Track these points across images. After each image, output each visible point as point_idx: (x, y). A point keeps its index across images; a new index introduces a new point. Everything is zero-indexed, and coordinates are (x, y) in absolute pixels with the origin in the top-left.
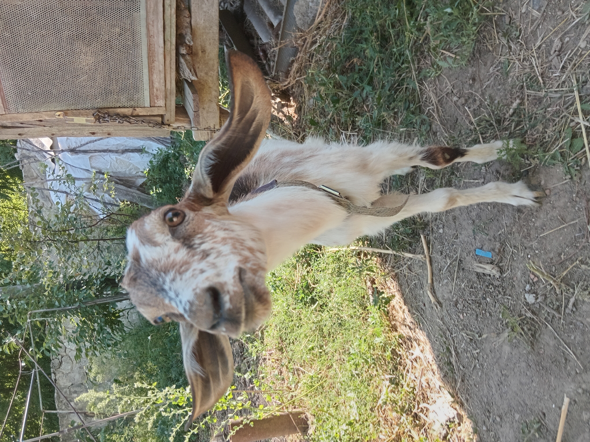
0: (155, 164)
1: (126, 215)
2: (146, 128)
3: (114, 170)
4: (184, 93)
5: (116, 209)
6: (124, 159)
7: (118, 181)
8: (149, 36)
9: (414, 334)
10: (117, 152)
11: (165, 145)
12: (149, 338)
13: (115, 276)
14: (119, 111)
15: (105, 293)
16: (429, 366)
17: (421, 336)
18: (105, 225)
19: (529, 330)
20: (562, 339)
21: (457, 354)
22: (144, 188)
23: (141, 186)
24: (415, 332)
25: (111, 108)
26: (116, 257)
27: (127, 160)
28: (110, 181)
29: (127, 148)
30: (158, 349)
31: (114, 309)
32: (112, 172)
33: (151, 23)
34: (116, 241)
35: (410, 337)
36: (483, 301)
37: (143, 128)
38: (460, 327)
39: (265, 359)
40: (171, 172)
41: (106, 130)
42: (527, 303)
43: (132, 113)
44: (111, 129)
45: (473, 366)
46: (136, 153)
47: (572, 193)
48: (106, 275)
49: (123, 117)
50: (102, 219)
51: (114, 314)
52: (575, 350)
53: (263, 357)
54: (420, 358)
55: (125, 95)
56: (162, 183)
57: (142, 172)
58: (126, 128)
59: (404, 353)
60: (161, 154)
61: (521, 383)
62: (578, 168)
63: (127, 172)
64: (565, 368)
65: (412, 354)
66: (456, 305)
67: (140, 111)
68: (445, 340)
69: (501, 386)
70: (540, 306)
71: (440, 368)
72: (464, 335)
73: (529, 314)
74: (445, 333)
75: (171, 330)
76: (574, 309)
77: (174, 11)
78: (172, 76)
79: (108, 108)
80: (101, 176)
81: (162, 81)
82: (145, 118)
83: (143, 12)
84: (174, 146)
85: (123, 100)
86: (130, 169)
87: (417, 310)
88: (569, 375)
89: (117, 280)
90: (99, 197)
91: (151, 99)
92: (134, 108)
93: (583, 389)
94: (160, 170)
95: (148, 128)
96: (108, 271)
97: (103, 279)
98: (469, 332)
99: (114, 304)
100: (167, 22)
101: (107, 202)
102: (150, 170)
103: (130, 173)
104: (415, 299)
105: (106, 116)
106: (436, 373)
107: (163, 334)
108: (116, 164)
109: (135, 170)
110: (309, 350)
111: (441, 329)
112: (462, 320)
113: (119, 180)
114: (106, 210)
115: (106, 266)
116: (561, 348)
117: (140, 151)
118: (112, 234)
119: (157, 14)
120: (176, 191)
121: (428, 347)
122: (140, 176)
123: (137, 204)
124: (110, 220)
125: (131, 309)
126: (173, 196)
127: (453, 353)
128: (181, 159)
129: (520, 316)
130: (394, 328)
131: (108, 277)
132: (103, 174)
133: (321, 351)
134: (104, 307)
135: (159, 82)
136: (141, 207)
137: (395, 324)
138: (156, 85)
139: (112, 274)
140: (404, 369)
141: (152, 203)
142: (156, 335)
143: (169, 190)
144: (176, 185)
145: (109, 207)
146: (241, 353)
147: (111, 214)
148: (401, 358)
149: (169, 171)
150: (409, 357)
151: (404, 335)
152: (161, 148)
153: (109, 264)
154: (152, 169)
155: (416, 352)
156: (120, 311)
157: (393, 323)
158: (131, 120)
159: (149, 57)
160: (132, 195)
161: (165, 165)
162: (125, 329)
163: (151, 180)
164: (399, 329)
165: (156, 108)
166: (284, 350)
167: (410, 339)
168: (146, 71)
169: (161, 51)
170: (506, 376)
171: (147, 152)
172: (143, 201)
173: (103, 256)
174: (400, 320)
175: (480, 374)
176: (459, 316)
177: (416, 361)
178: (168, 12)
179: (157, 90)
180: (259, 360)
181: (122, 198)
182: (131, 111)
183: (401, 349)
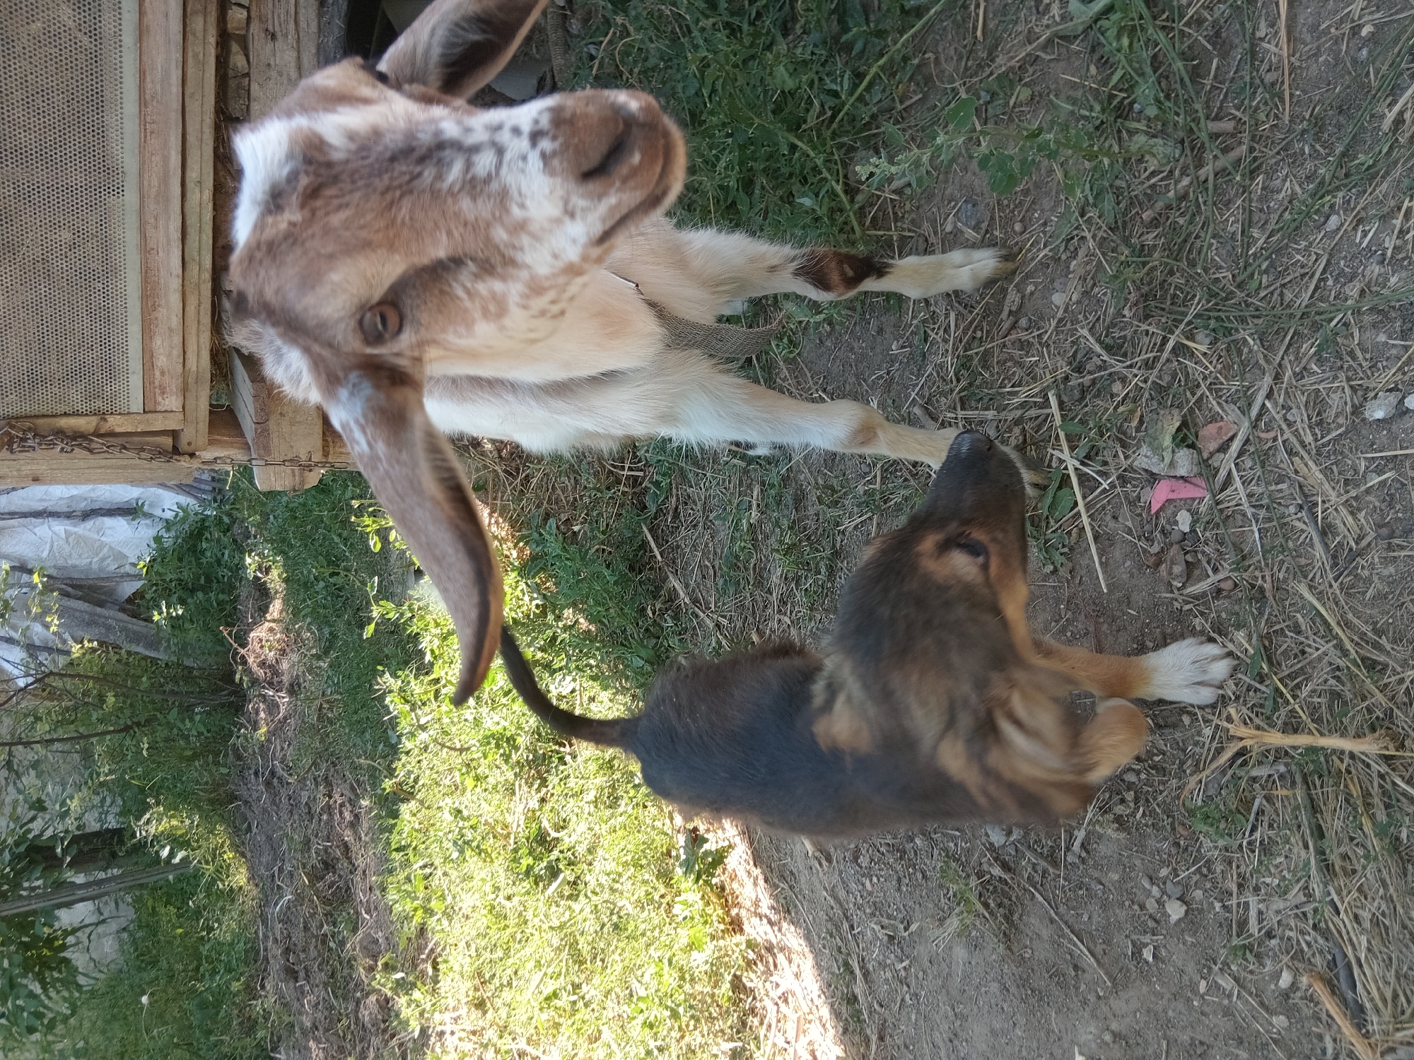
0: (168, 543)
1: (87, 677)
2: (132, 462)
3: (61, 562)
4: (233, 379)
5: (62, 661)
6: (87, 533)
7: (70, 589)
8: (145, 249)
9: (779, 935)
10: (69, 516)
11: (196, 497)
12: (145, 999)
13: (54, 837)
14: (64, 422)
15: (26, 885)
16: (815, 1011)
17: (792, 937)
18: (27, 704)
19: (999, 905)
20: (1066, 923)
21: (866, 975)
22: (136, 606)
23: (130, 600)
24: (780, 930)
25: (44, 416)
26: (58, 789)
27: (96, 537)
28: (48, 589)
29: (97, 506)
30: (171, 1029)
31: (51, 926)
32: (55, 566)
33: (153, 220)
34: (57, 746)
35: (771, 944)
36: (909, 846)
37: (125, 462)
38: (868, 911)
39: (442, 1034)
40: (210, 565)
41: (28, 469)
42: (991, 844)
43: (97, 428)
44: (41, 468)
45: (899, 999)
46: (120, 518)
47: (1058, 601)
48: (30, 836)
49: (74, 439)
50: (21, 690)
51: (49, 941)
52: (1091, 945)
53: (439, 1028)
54: (794, 995)
55: (81, 387)
56: (186, 591)
57: (135, 565)
58: (82, 464)
59: (760, 985)
60: (184, 520)
61: (992, 1031)
62: (1066, 550)
63: (95, 566)
64: (1077, 988)
65: (778, 986)
66: (856, 859)
67: (116, 423)
68: (840, 944)
69: (956, 1042)
70: (1017, 851)
71: (837, 1014)
72: (877, 928)
73: (997, 871)
74: (838, 928)
75: (203, 976)
76: (1084, 854)
77: (208, 194)
78: (202, 340)
79: (37, 417)
80: (25, 577)
81: (177, 352)
82: (129, 439)
83: (131, 197)
84: (219, 498)
85: (76, 397)
86: (103, 560)
87: (782, 877)
88: (1085, 1002)
89: (59, 850)
90: (17, 631)
91: (147, 394)
92: (102, 415)
93: (1113, 1032)
94: (180, 560)
95: (138, 461)
96: (37, 826)
97: (22, 849)
98: (886, 921)
99: (49, 914)
100: (192, 220)
101: (37, 643)
102: (153, 560)
103: (101, 569)
104: (778, 850)
105: (30, 436)
106: (828, 1025)
107: (182, 989)
108: (66, 546)
109: (115, 559)
110: (548, 999)
111: (831, 919)
112: (870, 894)
113: (72, 586)
114: (32, 666)
115: (33, 813)
116: (1065, 942)
117: (131, 511)
118: (47, 728)
119: (167, 200)
120: (222, 610)
121: (807, 964)
122: (128, 575)
123: (117, 647)
124: (44, 690)
125: (97, 924)
126: (212, 624)
127: (857, 971)
128: (236, 529)
129: (980, 875)
130: (736, 926)
131: (37, 843)
132: (31, 572)
133: (575, 998)
134: (23, 923)
135: (169, 355)
136: (129, 653)
137: (737, 914)
138: (161, 361)
139: (49, 833)
140: (761, 1023)
141: (160, 643)
142: (165, 991)
143: (204, 610)
144: (221, 597)
145: (43, 657)
146: (384, 1021)
147: (48, 675)
148: (754, 998)
149: (204, 560)
150: (772, 994)
151: (759, 940)
152: (184, 505)
153: (39, 806)
154: (160, 557)
155: (785, 978)
156: (66, 933)
157: (734, 912)
158: (93, 446)
159: (145, 297)
160: (104, 625)
161: (195, 546)
162: (81, 980)
163: (156, 585)
164: (746, 927)
165: (160, 416)
166: (489, 1005)
167: (770, 949)
168: (134, 329)
169: (175, 283)
170: (963, 1018)
171: (148, 516)
172: (136, 638)
173: (20, 785)
174: (748, 904)
175: (913, 1017)
176: (863, 885)
177: (786, 1001)
178: (194, 197)
179: (163, 373)
180: (429, 1037)
181: (80, 633)
182: (94, 424)
183: (752, 975)
